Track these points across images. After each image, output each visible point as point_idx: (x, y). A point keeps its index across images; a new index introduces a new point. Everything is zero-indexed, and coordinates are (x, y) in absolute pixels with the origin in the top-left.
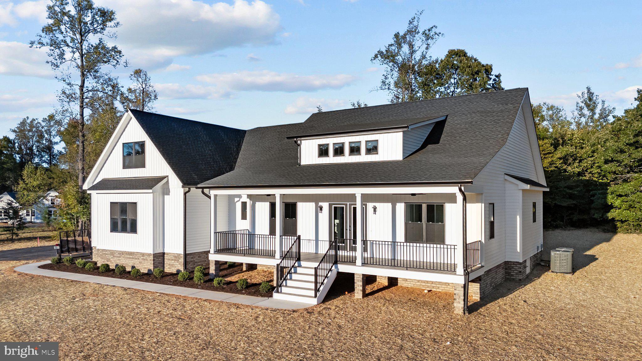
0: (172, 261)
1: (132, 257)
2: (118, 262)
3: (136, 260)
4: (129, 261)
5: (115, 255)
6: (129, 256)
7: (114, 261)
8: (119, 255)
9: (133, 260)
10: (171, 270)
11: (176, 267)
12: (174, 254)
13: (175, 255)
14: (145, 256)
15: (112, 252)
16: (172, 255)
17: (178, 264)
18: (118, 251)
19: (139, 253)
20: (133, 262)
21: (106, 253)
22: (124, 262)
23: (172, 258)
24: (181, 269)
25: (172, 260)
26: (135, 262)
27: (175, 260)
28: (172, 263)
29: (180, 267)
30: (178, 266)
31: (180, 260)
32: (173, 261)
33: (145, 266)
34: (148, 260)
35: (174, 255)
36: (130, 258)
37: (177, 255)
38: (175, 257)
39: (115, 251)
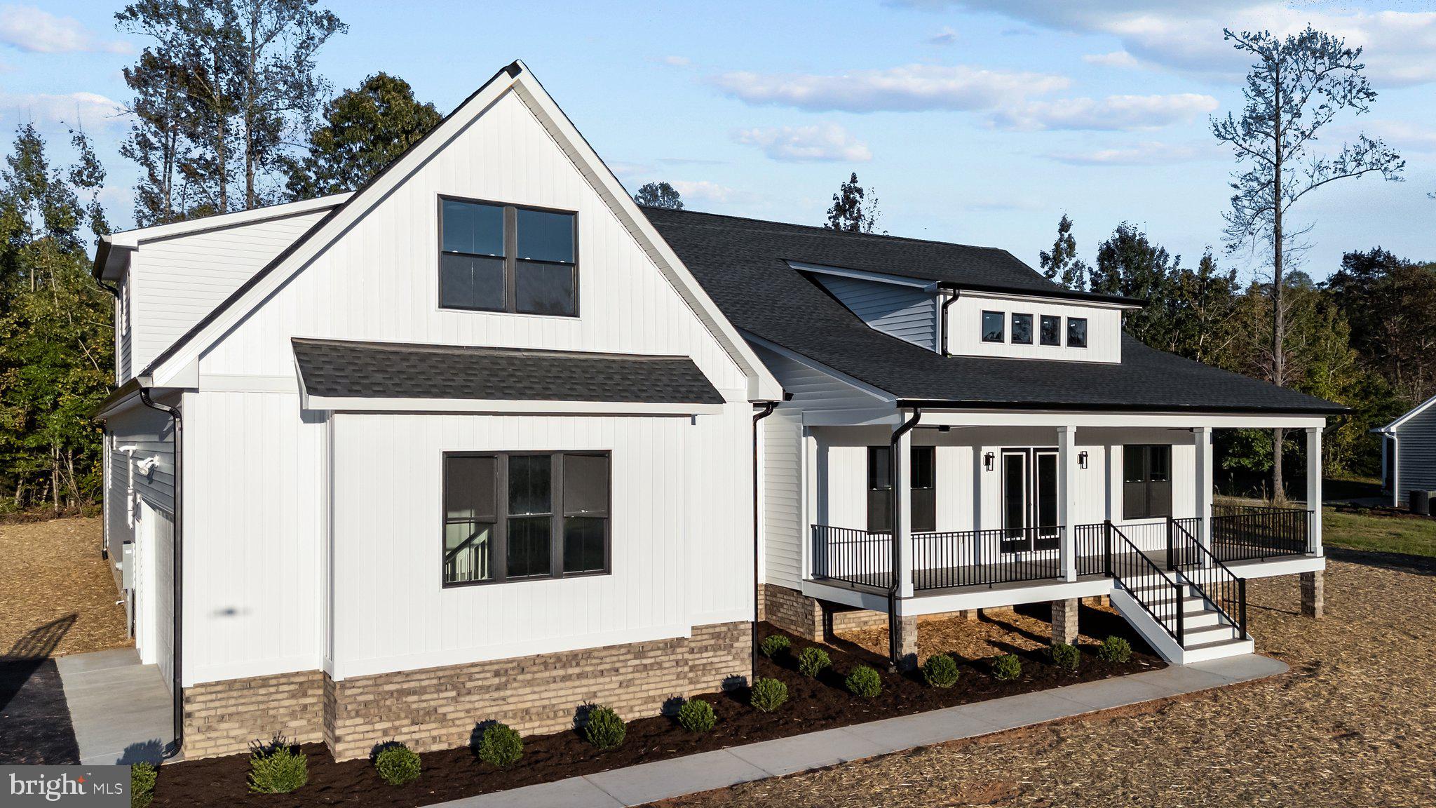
0: (705, 655)
1: (577, 670)
2: (488, 710)
3: (601, 680)
4: (562, 693)
5: (469, 685)
6: (561, 672)
7: (468, 711)
8: (496, 681)
9: (585, 682)
10: (699, 686)
11: (724, 670)
12: (714, 626)
13: (718, 630)
14: (652, 654)
15: (451, 676)
16: (704, 631)
17: (730, 658)
18: (491, 663)
19: (621, 646)
20: (584, 690)
21: (405, 686)
22: (528, 705)
23: (704, 643)
24: (742, 674)
25: (706, 649)
26: (593, 689)
27: (716, 648)
28: (704, 661)
29: (737, 669)
30: (731, 664)
31: (736, 645)
32: (711, 654)
33: (651, 693)
34: (666, 665)
35: (711, 631)
36: (566, 678)
37: (724, 629)
38: (716, 636)
39: (473, 665)
